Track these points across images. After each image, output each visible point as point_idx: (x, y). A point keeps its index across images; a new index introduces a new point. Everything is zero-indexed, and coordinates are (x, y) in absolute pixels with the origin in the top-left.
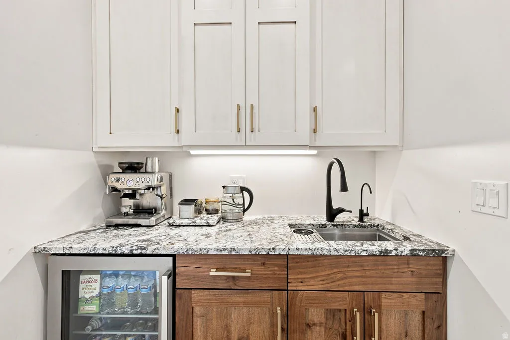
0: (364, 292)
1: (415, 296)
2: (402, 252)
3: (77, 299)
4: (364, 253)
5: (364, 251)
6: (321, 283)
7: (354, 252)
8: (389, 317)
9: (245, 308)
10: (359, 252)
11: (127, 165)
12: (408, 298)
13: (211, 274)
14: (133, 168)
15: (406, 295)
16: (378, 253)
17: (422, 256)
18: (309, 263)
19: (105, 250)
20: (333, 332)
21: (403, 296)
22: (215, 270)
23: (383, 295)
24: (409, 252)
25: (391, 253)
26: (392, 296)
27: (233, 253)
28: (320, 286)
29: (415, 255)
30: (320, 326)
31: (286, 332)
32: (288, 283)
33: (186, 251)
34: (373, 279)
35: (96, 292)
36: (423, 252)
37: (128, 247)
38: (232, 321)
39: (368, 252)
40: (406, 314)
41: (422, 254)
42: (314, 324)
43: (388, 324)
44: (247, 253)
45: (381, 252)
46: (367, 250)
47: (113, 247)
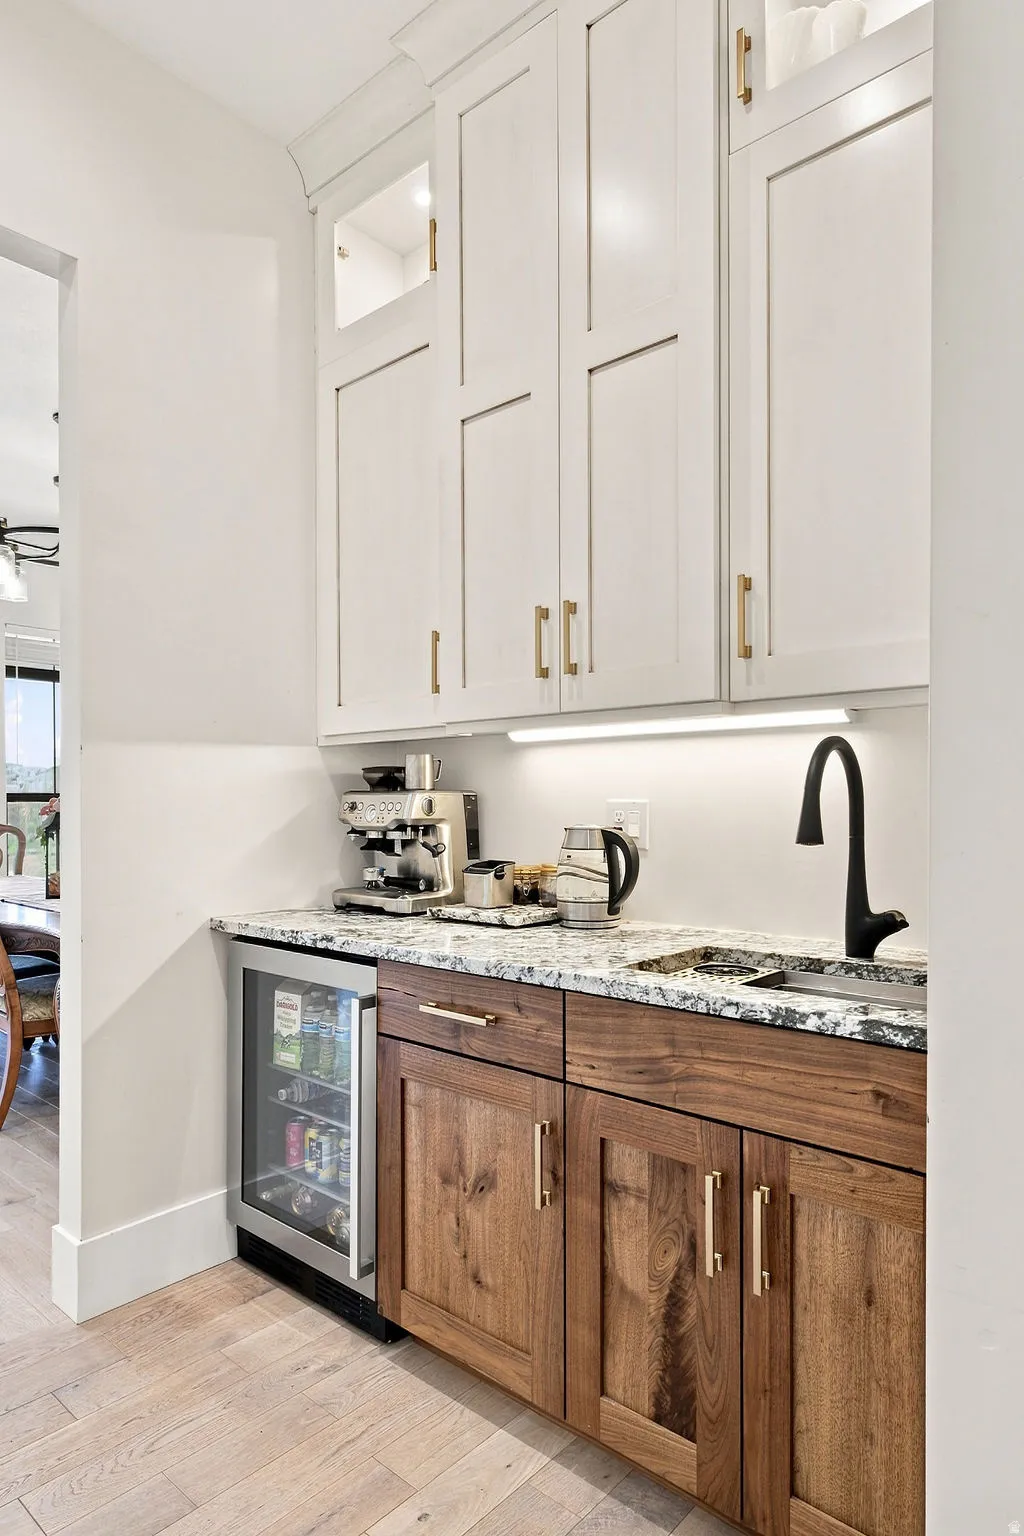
0: (742, 1128)
1: (891, 1180)
2: (837, 1024)
3: (271, 1037)
4: (730, 1012)
5: (730, 1004)
6: (634, 1078)
7: (704, 1003)
8: (818, 1225)
9: (488, 1105)
10: (718, 1007)
11: (381, 775)
12: (869, 1179)
13: (423, 1008)
14: (390, 781)
15: (863, 1169)
16: (767, 1017)
17: (900, 1047)
18: (608, 1021)
19: (284, 935)
20: (668, 1224)
21: (851, 1170)
22: (434, 1004)
23: (794, 1153)
24: (858, 1028)
25: (804, 1023)
26: (818, 1159)
27: (459, 968)
28: (634, 1087)
29: (879, 1043)
30: (639, 1198)
31: (562, 1188)
32: (565, 1062)
33: (387, 954)
34: (764, 1096)
35: (296, 1029)
36: (905, 1036)
37: (309, 934)
38: (466, 1132)
39: (741, 1010)
40: (870, 1230)
41: (900, 1039)
42: (626, 1189)
43: (815, 1250)
44: (482, 972)
45: (776, 1014)
46: (737, 1004)
47: (293, 932)
